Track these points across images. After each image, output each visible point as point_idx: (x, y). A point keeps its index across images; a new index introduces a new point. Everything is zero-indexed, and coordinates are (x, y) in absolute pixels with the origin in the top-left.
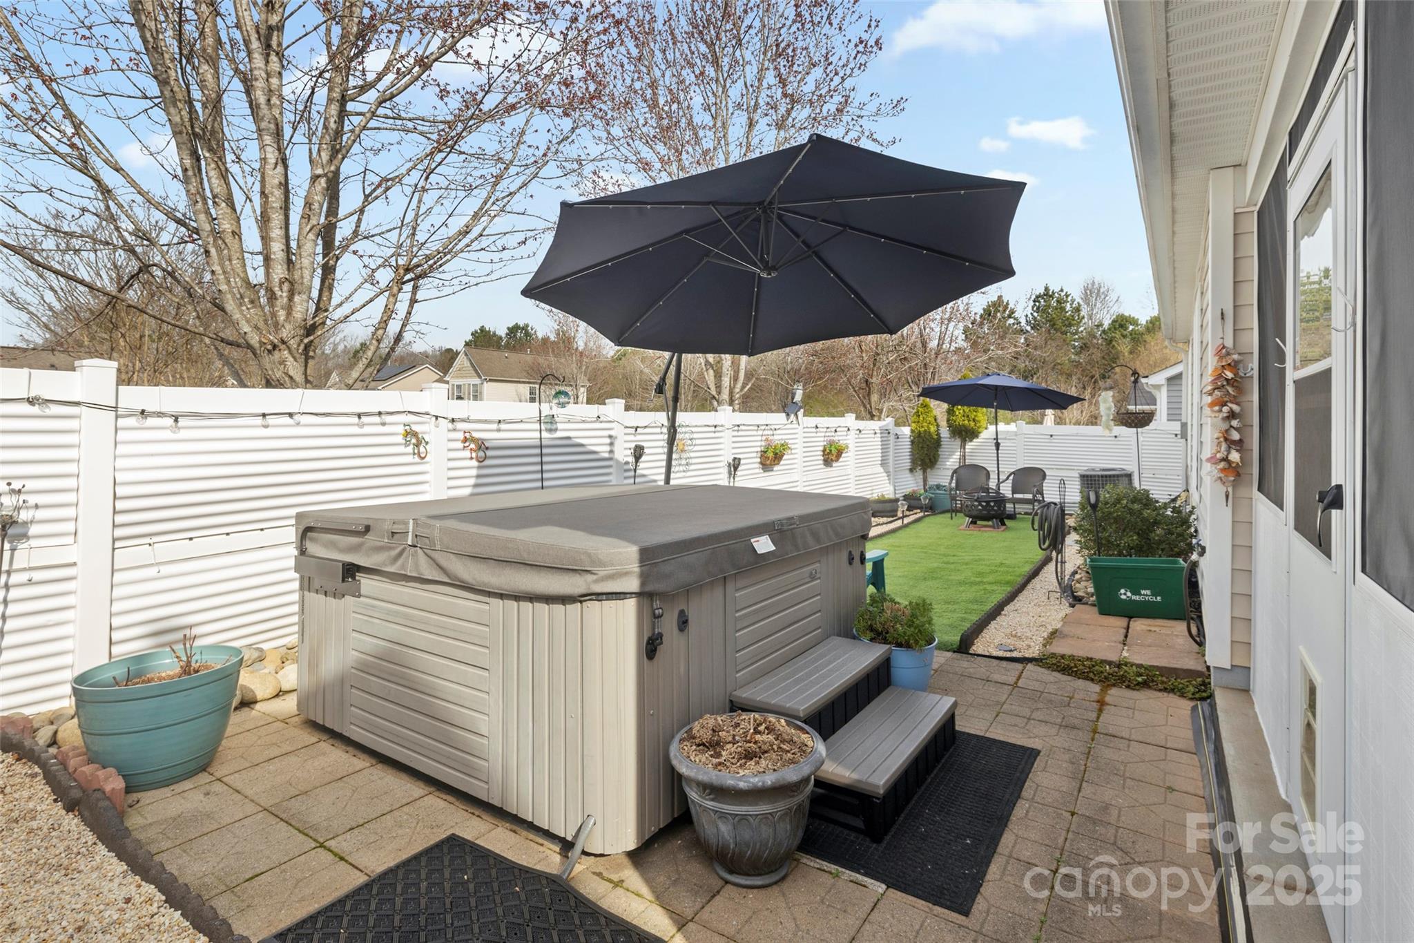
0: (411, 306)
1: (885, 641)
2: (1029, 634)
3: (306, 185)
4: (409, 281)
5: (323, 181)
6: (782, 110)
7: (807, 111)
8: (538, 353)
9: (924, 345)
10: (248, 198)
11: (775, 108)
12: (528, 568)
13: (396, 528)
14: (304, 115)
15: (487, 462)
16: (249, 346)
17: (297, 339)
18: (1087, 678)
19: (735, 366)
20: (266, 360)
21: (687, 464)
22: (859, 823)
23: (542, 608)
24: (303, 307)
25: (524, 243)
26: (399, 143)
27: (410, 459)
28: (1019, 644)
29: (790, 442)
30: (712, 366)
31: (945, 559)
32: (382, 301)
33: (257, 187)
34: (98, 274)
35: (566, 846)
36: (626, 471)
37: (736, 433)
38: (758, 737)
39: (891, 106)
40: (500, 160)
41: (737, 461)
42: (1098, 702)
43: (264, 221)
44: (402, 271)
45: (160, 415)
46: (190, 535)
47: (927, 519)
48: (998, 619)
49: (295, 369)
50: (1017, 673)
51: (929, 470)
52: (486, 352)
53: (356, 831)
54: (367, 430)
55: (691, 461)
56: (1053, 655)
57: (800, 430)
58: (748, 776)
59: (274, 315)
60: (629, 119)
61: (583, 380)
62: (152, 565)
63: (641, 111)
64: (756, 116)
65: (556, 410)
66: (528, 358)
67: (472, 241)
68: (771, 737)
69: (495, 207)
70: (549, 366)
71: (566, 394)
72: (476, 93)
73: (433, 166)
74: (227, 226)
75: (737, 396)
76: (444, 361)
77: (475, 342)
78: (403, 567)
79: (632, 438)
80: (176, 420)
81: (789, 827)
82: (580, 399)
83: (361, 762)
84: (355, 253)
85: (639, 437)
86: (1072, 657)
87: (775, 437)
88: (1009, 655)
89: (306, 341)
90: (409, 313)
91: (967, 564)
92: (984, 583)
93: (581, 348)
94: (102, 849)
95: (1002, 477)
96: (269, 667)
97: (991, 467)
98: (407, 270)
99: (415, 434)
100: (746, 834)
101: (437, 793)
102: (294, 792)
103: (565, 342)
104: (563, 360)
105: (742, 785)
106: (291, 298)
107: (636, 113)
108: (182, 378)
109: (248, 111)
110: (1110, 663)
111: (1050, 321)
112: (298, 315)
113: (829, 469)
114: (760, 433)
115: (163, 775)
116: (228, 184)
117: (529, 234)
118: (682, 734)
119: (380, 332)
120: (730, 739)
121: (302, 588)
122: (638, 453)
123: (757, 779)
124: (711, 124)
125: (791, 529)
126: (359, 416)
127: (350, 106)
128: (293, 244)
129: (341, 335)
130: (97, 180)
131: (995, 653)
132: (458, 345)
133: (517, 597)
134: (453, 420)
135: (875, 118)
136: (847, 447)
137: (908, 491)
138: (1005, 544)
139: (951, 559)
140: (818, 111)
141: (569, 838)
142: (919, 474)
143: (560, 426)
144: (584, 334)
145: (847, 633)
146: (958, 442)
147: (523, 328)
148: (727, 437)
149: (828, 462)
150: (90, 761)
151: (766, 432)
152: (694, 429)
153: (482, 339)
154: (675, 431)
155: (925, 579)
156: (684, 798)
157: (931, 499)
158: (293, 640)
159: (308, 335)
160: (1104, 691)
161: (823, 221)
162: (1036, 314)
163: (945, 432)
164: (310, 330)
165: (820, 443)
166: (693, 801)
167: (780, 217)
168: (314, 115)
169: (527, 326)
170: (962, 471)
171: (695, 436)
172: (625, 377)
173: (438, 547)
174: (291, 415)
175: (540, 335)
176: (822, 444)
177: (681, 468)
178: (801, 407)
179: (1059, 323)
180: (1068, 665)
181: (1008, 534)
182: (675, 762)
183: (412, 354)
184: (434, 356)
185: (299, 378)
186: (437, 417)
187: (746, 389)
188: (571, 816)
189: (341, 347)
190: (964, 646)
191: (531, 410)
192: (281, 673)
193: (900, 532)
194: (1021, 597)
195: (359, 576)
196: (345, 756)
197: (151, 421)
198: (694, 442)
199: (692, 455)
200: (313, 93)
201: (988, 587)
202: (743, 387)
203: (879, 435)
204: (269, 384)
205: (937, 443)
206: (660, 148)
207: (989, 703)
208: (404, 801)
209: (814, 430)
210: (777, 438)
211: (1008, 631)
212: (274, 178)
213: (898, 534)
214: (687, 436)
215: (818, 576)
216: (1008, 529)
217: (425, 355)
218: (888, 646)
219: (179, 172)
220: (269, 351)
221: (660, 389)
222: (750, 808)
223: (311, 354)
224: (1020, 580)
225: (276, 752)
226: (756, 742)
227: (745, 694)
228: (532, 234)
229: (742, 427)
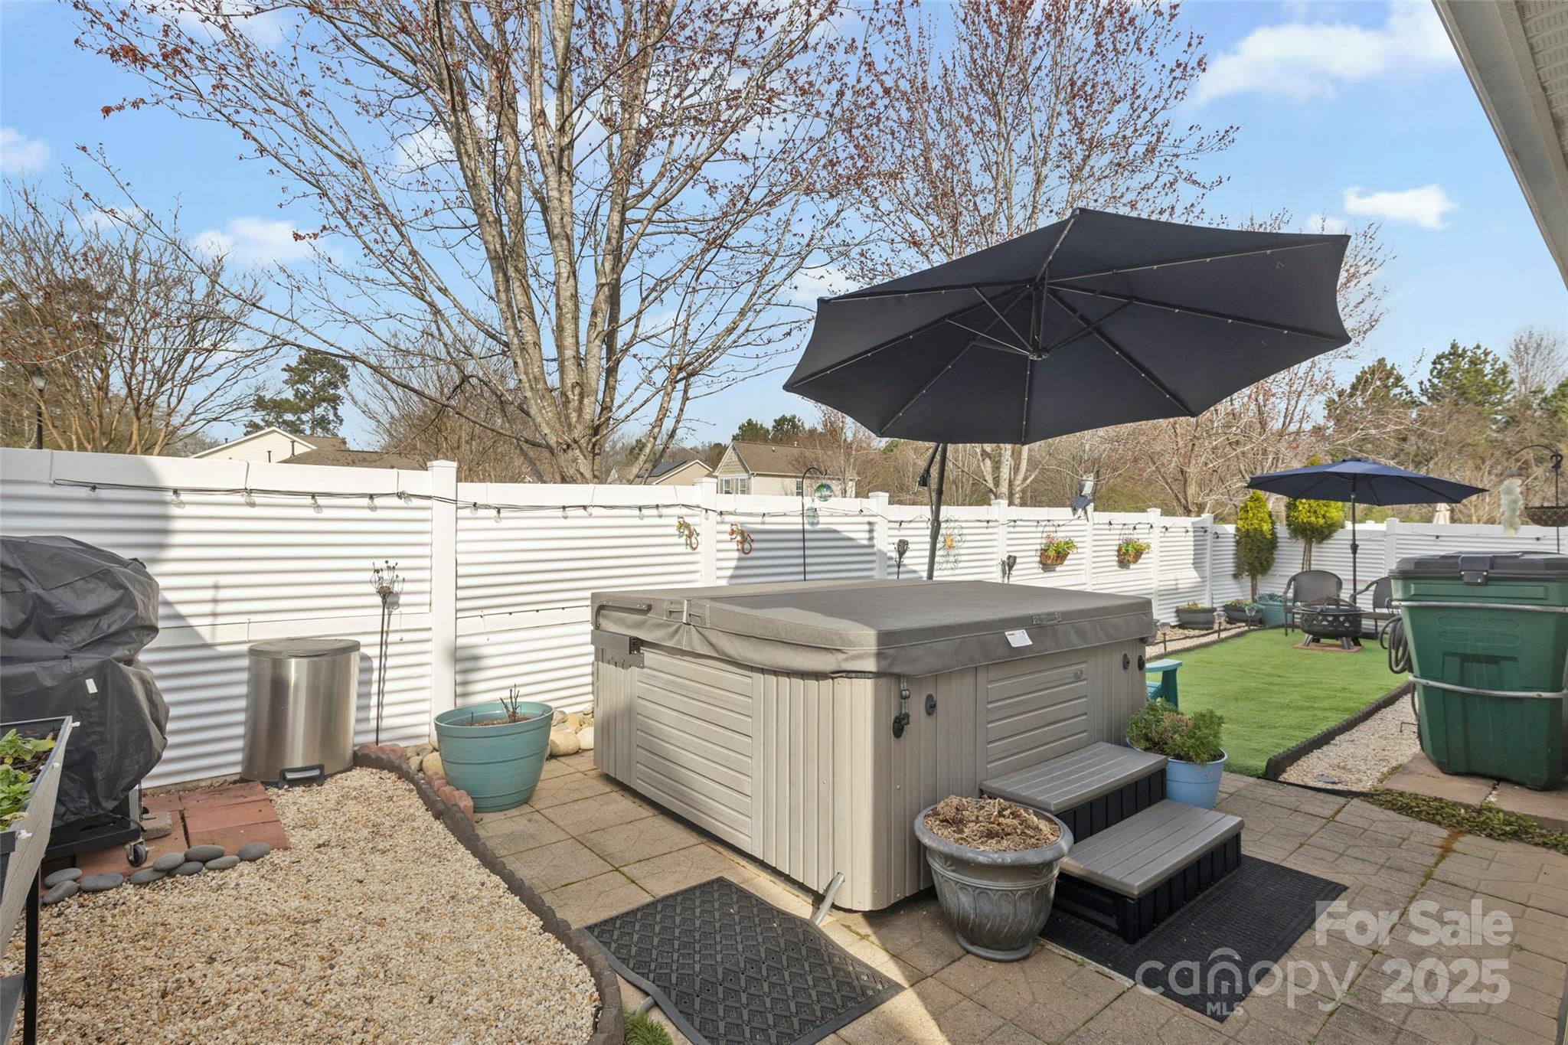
0: (683, 404)
1: (1162, 752)
2: (1363, 768)
3: (593, 293)
4: (681, 379)
5: (606, 289)
6: (1078, 159)
7: (1109, 156)
8: (805, 446)
9: (1263, 424)
10: (546, 311)
11: (1069, 157)
12: (786, 646)
13: (674, 608)
14: (591, 229)
15: (752, 554)
16: (549, 447)
17: (586, 438)
18: (1432, 821)
19: (1016, 456)
20: (563, 459)
21: (956, 562)
22: (1112, 922)
23: (799, 683)
24: (591, 409)
25: (789, 334)
26: (671, 244)
27: (683, 549)
28: (1346, 777)
29: (1076, 539)
30: (989, 456)
31: (1268, 680)
32: (658, 398)
33: (553, 300)
34: (426, 385)
35: (818, 899)
36: (889, 566)
37: (1012, 529)
38: (1001, 820)
39: (1217, 138)
40: (766, 253)
41: (1012, 560)
42: (1441, 847)
43: (559, 330)
44: (675, 371)
45: (487, 507)
46: (510, 609)
47: (1253, 635)
48: (1325, 748)
49: (584, 465)
50: (1337, 807)
51: (1259, 577)
52: (753, 446)
53: (643, 863)
54: (646, 521)
55: (960, 558)
56: (1389, 792)
57: (1089, 526)
58: (987, 852)
59: (567, 417)
60: (899, 192)
61: (851, 474)
62: (482, 633)
63: (911, 182)
64: (1045, 171)
65: (818, 504)
66: (793, 450)
67: (739, 338)
68: (1016, 822)
69: (761, 301)
70: (816, 459)
71: (828, 487)
72: (743, 186)
73: (703, 266)
74: (529, 338)
75: (1018, 489)
76: (713, 456)
77: (743, 435)
78: (679, 642)
79: (896, 532)
80: (499, 512)
81: (1030, 908)
82: (848, 493)
83: (645, 812)
84: (635, 356)
85: (903, 532)
86: (1416, 797)
87: (1059, 534)
88: (1330, 787)
89: (594, 440)
90: (682, 410)
91: (1296, 686)
92: (1314, 708)
93: (849, 440)
94: (461, 848)
95: (1360, 587)
96: (570, 728)
97: (1346, 575)
98: (680, 369)
99: (688, 526)
100: (986, 907)
101: (709, 844)
102: (594, 828)
103: (831, 435)
104: (830, 453)
105: (981, 859)
106: (581, 401)
107: (908, 182)
108: (490, 476)
109: (544, 229)
110: (1467, 807)
111: (1458, 388)
112: (587, 417)
113: (1125, 571)
114: (1041, 529)
115: (498, 802)
116: (529, 299)
117: (794, 325)
118: (928, 811)
119: (656, 430)
120: (974, 818)
121: (597, 659)
122: (902, 547)
123: (996, 856)
124: (991, 186)
125: (1053, 625)
126: (640, 508)
127: (629, 215)
128: (583, 350)
129: (619, 433)
130: (431, 305)
131: (1311, 784)
132: (726, 440)
133: (776, 672)
134: (721, 513)
135: (1195, 156)
136: (1148, 547)
137: (1229, 600)
138: (1357, 667)
139: (1277, 680)
140: (1123, 154)
141: (821, 892)
142: (1247, 580)
143: (822, 520)
144: (851, 428)
145: (1118, 739)
146: (1300, 544)
147: (790, 420)
148: (1001, 533)
149: (1123, 563)
150: (448, 783)
151: (1047, 529)
152: (964, 525)
153: (750, 432)
154: (939, 524)
155: (1236, 699)
156: (928, 867)
157: (1258, 611)
158: (588, 707)
159: (596, 434)
160: (1453, 837)
161: (1103, 293)
162: (1436, 381)
163: (1282, 531)
164: (596, 430)
165: (1114, 541)
166: (936, 872)
167: (1054, 293)
168: (599, 227)
169: (794, 417)
170: (1305, 581)
171: (965, 531)
172: (897, 470)
173: (708, 626)
174: (585, 507)
175: (807, 427)
176: (1117, 542)
177: (949, 566)
178: (1090, 502)
179: (1472, 391)
180: (1407, 804)
181: (1362, 656)
182: (918, 833)
183: (684, 450)
184: (704, 451)
185: (588, 475)
186: (707, 510)
187: (1028, 481)
188: (823, 872)
189: (619, 445)
190: (1273, 772)
191: (794, 503)
192: (580, 733)
193: (1215, 647)
194: (1362, 727)
195: (643, 649)
196: (632, 805)
197: (481, 512)
198: (964, 538)
199: (961, 551)
200: (598, 207)
201: (1320, 713)
202: (1025, 479)
203: (1191, 534)
204: (564, 480)
205: (1272, 543)
206: (934, 219)
207: (1292, 833)
208: (681, 846)
209: (1107, 527)
210: (1061, 536)
211: (1336, 762)
212: (567, 290)
213: (1210, 649)
214: (956, 531)
215: (1084, 677)
216: (1363, 649)
217: (695, 449)
218: (1164, 757)
219: (493, 294)
220: (565, 451)
221: (924, 481)
222: (989, 883)
223: (597, 451)
224: (1364, 708)
225: (579, 796)
226: (999, 824)
227: (995, 784)
228: (797, 324)
229: (1019, 523)
